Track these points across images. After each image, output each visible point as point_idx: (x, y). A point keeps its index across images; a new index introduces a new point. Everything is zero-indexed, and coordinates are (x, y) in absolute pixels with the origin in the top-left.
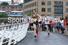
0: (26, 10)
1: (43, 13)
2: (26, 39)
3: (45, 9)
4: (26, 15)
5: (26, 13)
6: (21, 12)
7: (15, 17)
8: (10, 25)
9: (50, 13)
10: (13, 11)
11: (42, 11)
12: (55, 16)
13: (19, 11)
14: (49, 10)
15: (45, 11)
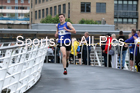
0: (39, 7)
2: (39, 86)
3: (89, 4)
7: (9, 26)
8: (2, 47)
10: (4, 11)
11: (82, 10)
12: (116, 23)
13: (20, 11)
14: (101, 7)
15: (89, 10)
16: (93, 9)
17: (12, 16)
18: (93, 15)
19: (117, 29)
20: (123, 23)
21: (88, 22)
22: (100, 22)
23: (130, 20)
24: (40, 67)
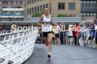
0: (30, 6)
1: (61, 12)
4: (29, 16)
5: (29, 11)
6: (20, 9)
7: (10, 19)
9: (73, 12)
10: (6, 9)
11: (59, 8)
14: (72, 6)
15: (64, 8)
16: (67, 7)
17: (12, 13)
18: (67, 11)
19: (83, 20)
20: (86, 16)
21: (63, 16)
22: (71, 16)
23: (92, 14)
24: (33, 46)
